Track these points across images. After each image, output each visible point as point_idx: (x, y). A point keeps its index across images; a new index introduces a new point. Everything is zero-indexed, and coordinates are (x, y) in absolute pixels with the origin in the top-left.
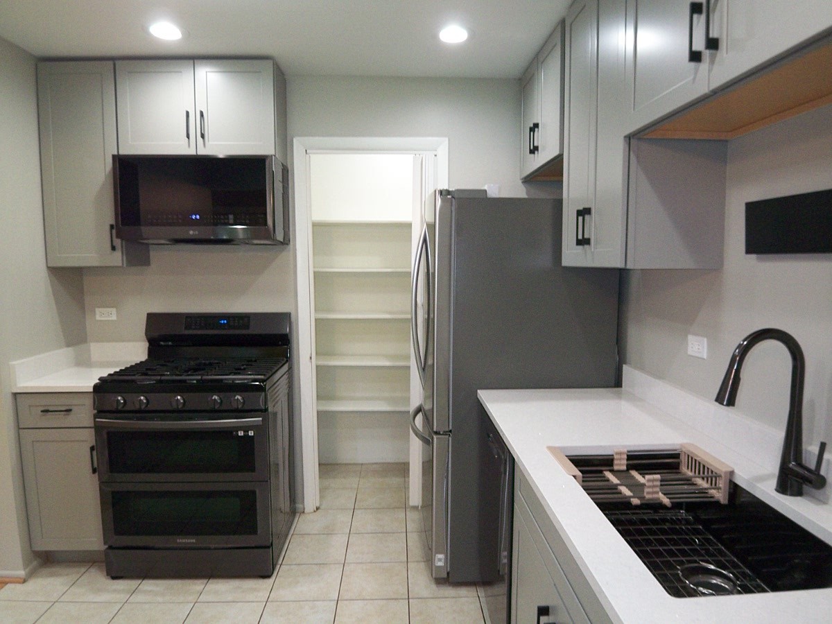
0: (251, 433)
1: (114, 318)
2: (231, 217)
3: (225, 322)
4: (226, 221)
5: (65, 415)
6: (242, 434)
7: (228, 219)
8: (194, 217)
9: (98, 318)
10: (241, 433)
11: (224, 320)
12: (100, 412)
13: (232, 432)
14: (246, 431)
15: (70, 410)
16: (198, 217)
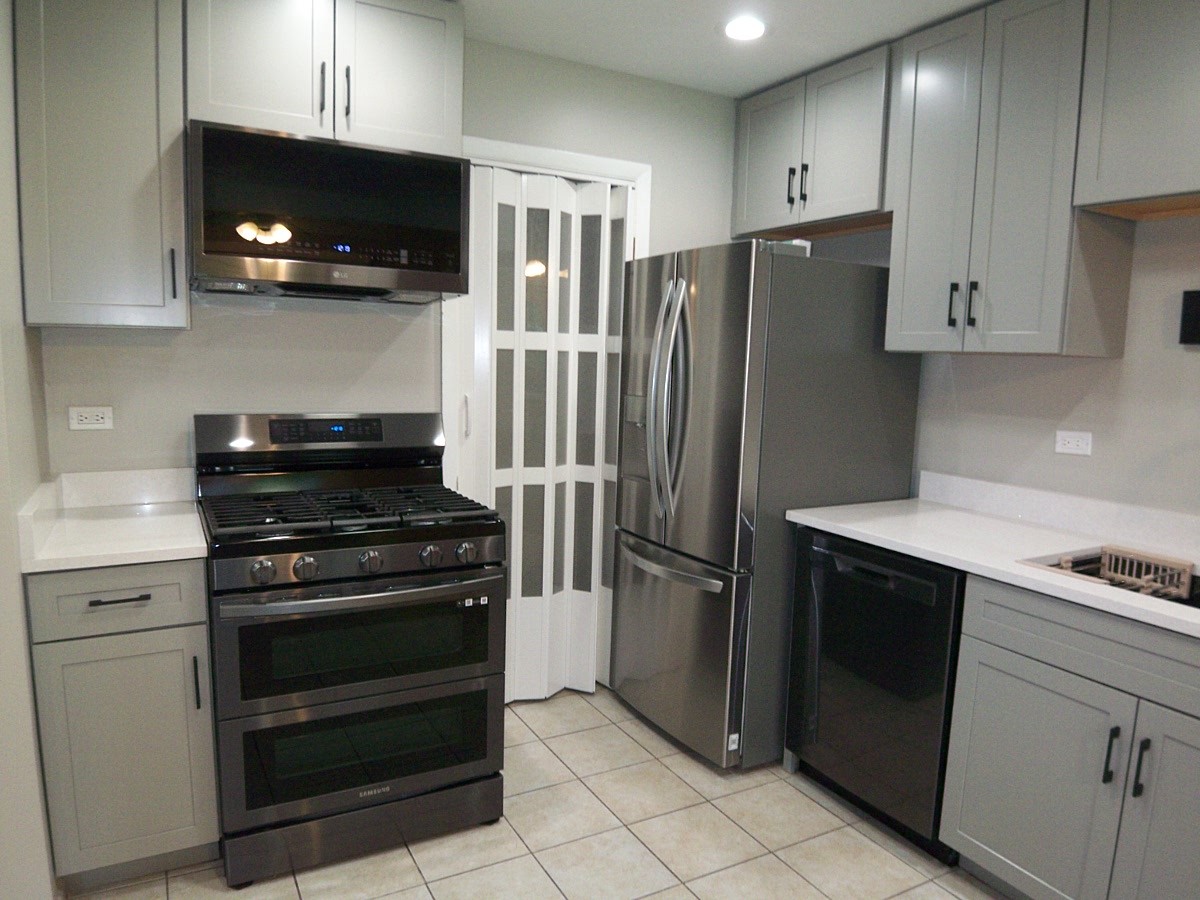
0: (484, 601)
1: (108, 424)
2: (404, 253)
3: (341, 429)
4: (396, 259)
5: (136, 606)
6: (471, 604)
7: (399, 256)
8: (340, 248)
9: (74, 425)
10: (469, 602)
11: (338, 426)
12: (213, 594)
13: (455, 603)
14: (477, 598)
15: (147, 597)
16: (348, 249)
